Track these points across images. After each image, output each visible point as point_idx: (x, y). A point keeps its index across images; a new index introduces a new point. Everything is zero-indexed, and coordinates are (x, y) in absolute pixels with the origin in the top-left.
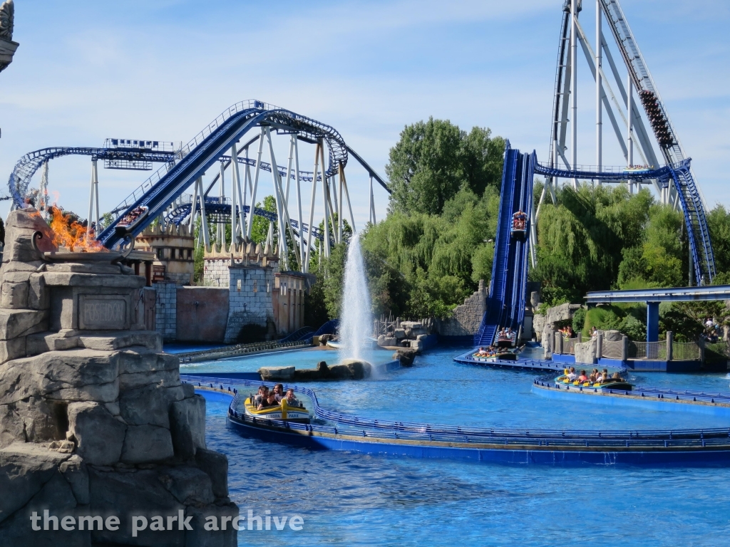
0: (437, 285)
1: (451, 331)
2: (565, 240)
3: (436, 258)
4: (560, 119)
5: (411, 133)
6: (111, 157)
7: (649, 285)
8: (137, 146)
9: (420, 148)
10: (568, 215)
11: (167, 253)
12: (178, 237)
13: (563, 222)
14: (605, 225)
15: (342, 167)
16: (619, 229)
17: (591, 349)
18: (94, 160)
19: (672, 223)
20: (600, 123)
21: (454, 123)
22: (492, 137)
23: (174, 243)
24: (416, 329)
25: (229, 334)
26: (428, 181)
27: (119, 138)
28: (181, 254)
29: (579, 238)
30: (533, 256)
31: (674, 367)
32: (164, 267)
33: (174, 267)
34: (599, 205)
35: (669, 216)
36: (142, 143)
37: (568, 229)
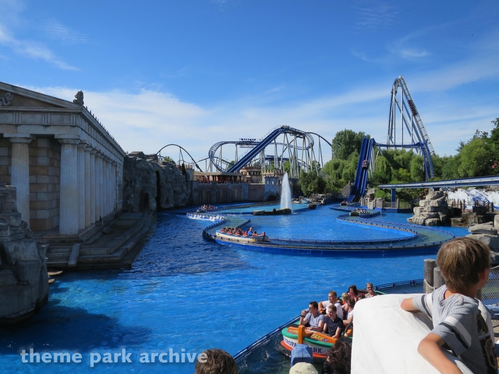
0: (337, 182)
1: (339, 197)
2: (383, 167)
3: (343, 173)
4: (390, 128)
5: (339, 134)
6: (241, 144)
7: (400, 182)
8: (249, 141)
9: (342, 139)
10: (385, 159)
11: (252, 173)
12: (255, 168)
13: (383, 161)
14: (397, 162)
15: (312, 146)
16: (402, 163)
17: (372, 204)
18: (236, 145)
19: (420, 161)
20: (403, 129)
21: (353, 131)
22: (366, 135)
23: (254, 170)
24: (323, 197)
25: (265, 198)
26: (344, 149)
27: (243, 138)
28: (257, 173)
29: (388, 166)
30: (371, 172)
31: (400, 211)
32: (251, 178)
33: (254, 178)
34: (395, 156)
35: (418, 159)
36: (251, 140)
37: (384, 164)
